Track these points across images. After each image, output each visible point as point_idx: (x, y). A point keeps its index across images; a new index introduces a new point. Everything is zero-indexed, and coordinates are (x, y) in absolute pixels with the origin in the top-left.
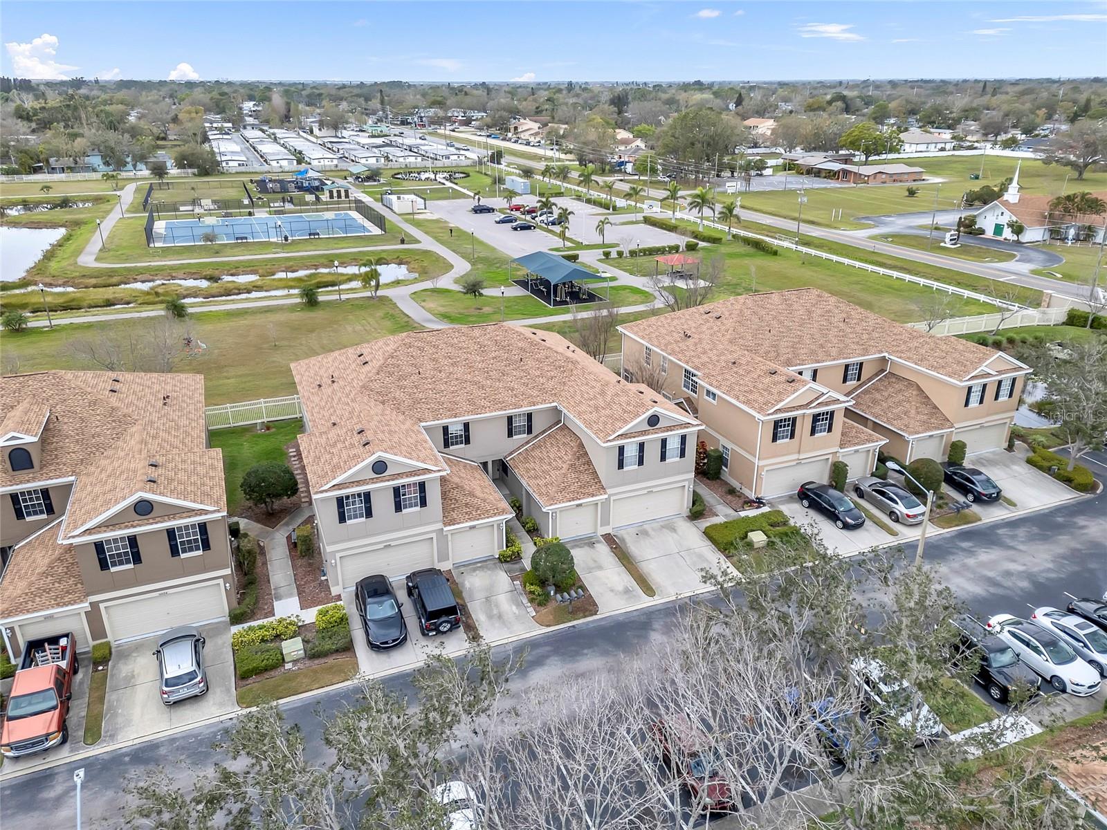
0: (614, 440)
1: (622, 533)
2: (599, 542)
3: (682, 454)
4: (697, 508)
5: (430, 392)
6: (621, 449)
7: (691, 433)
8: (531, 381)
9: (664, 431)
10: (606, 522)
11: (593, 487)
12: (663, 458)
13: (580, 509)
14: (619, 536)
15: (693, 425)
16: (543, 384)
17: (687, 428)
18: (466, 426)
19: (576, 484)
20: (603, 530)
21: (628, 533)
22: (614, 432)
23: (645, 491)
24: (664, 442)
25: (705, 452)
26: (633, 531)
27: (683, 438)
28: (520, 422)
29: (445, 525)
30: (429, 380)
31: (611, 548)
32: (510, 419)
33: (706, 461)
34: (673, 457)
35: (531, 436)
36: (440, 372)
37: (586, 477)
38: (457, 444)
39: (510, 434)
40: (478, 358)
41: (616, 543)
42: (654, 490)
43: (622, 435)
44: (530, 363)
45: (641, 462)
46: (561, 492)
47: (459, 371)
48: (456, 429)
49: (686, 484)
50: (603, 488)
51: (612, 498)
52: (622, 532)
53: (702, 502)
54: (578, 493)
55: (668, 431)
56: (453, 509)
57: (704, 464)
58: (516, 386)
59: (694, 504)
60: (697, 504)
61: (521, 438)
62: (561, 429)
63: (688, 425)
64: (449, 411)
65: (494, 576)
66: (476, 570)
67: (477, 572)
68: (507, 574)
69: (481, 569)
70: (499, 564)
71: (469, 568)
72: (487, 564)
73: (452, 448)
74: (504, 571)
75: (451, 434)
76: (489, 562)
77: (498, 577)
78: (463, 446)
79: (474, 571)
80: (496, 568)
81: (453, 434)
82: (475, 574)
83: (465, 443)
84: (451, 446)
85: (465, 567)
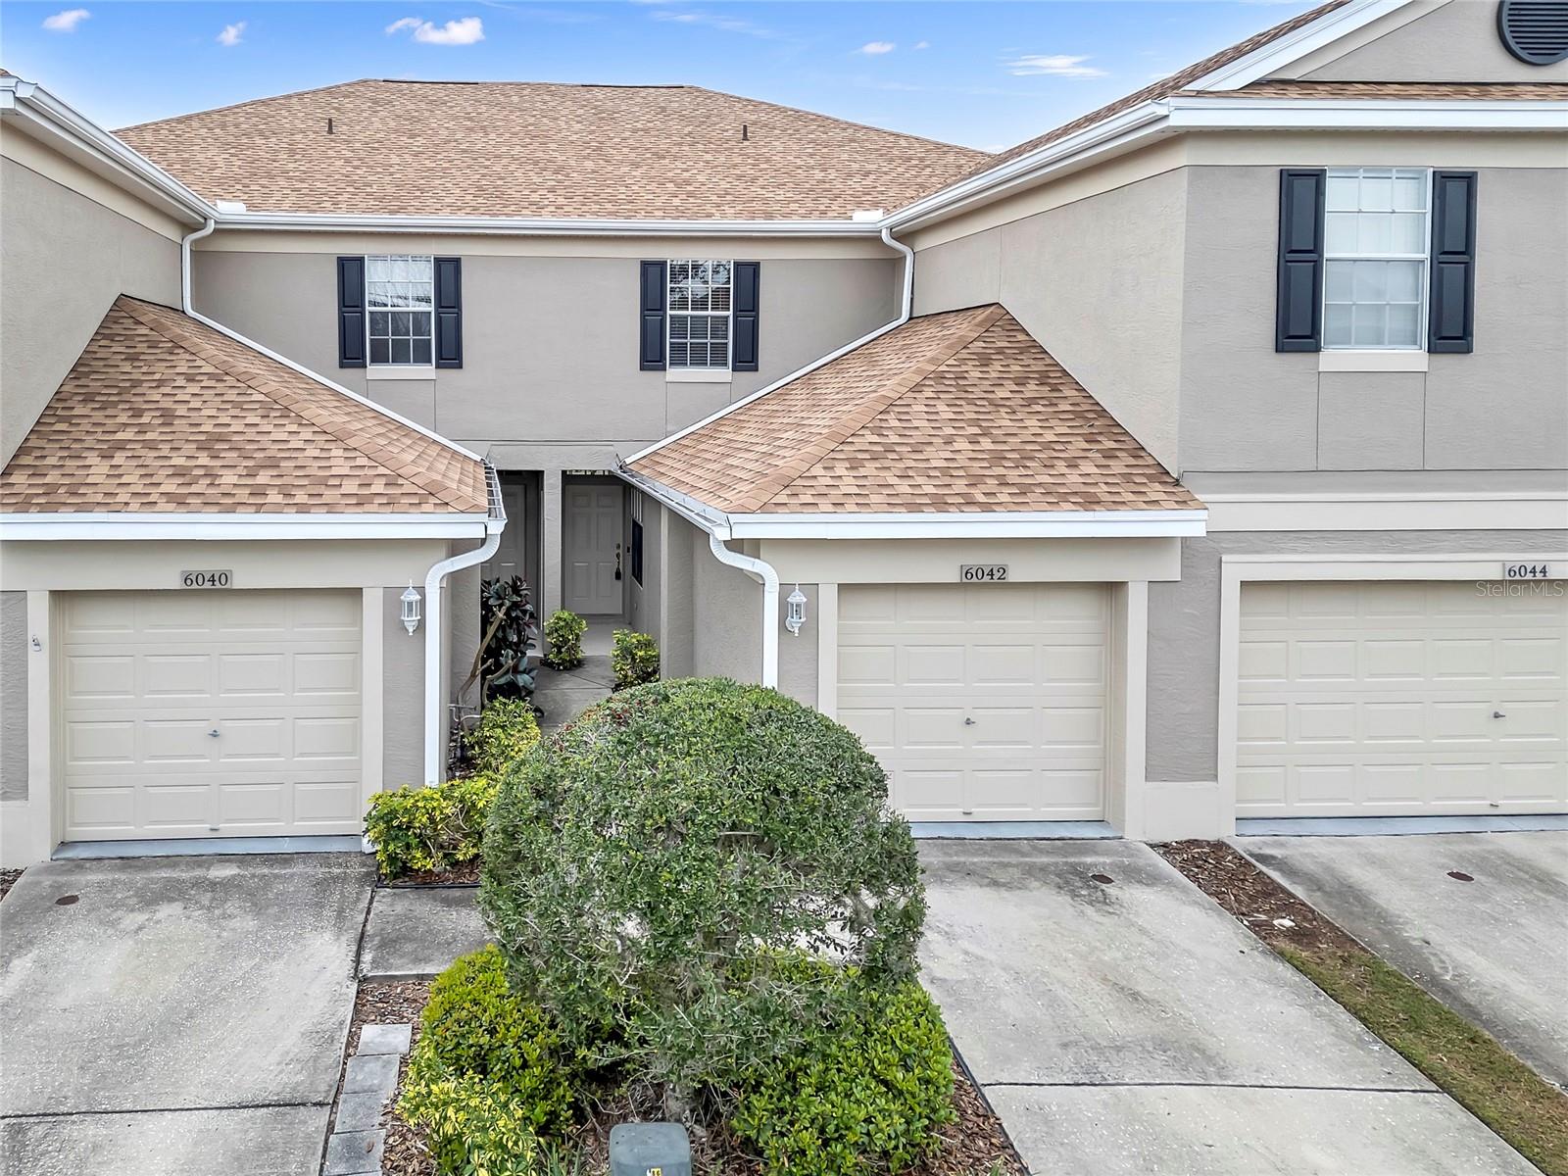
5: (339, 163)
18: (448, 278)
23: (1491, 565)
28: (699, 306)
30: (358, 145)
32: (653, 280)
36: (413, 136)
39: (652, 358)
50: (1165, 479)
51: (1236, 569)
56: (119, 446)
61: (699, 379)
65: (252, 958)
66: (171, 900)
67: (165, 911)
68: (358, 954)
69: (209, 895)
70: (351, 889)
71: (140, 878)
72: (276, 876)
73: (375, 371)
74: (354, 934)
75: (375, 304)
76: (298, 869)
77: (277, 967)
78: (428, 371)
79: (150, 899)
80: (320, 905)
81: (386, 305)
82: (141, 918)
83: (440, 357)
84: (373, 361)
85: (122, 869)
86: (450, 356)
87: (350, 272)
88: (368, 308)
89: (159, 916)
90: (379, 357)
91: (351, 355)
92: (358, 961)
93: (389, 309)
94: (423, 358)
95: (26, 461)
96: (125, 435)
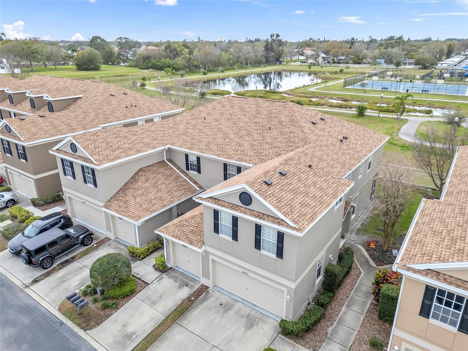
1: (215, 295)
2: (191, 287)
3: (280, 254)
6: (216, 214)
10: (206, 274)
12: (258, 245)
13: (190, 251)
14: (210, 295)
18: (198, 159)
20: (205, 282)
21: (218, 298)
23: (241, 270)
24: (258, 229)
26: (225, 299)
27: (280, 236)
28: (232, 172)
29: (104, 206)
31: (189, 298)
32: (225, 166)
34: (269, 251)
38: (193, 170)
39: (226, 178)
41: (197, 298)
42: (250, 274)
43: (214, 199)
44: (274, 133)
45: (235, 236)
48: (193, 159)
49: (285, 290)
50: (203, 243)
51: (211, 257)
52: (217, 294)
54: (185, 234)
56: (119, 200)
73: (191, 172)
78: (196, 173)
82: (111, 250)
84: (190, 170)
86: (199, 171)
87: (187, 156)
88: (189, 162)
91: (188, 169)
94: (196, 171)
95: (110, 200)
96: (120, 198)
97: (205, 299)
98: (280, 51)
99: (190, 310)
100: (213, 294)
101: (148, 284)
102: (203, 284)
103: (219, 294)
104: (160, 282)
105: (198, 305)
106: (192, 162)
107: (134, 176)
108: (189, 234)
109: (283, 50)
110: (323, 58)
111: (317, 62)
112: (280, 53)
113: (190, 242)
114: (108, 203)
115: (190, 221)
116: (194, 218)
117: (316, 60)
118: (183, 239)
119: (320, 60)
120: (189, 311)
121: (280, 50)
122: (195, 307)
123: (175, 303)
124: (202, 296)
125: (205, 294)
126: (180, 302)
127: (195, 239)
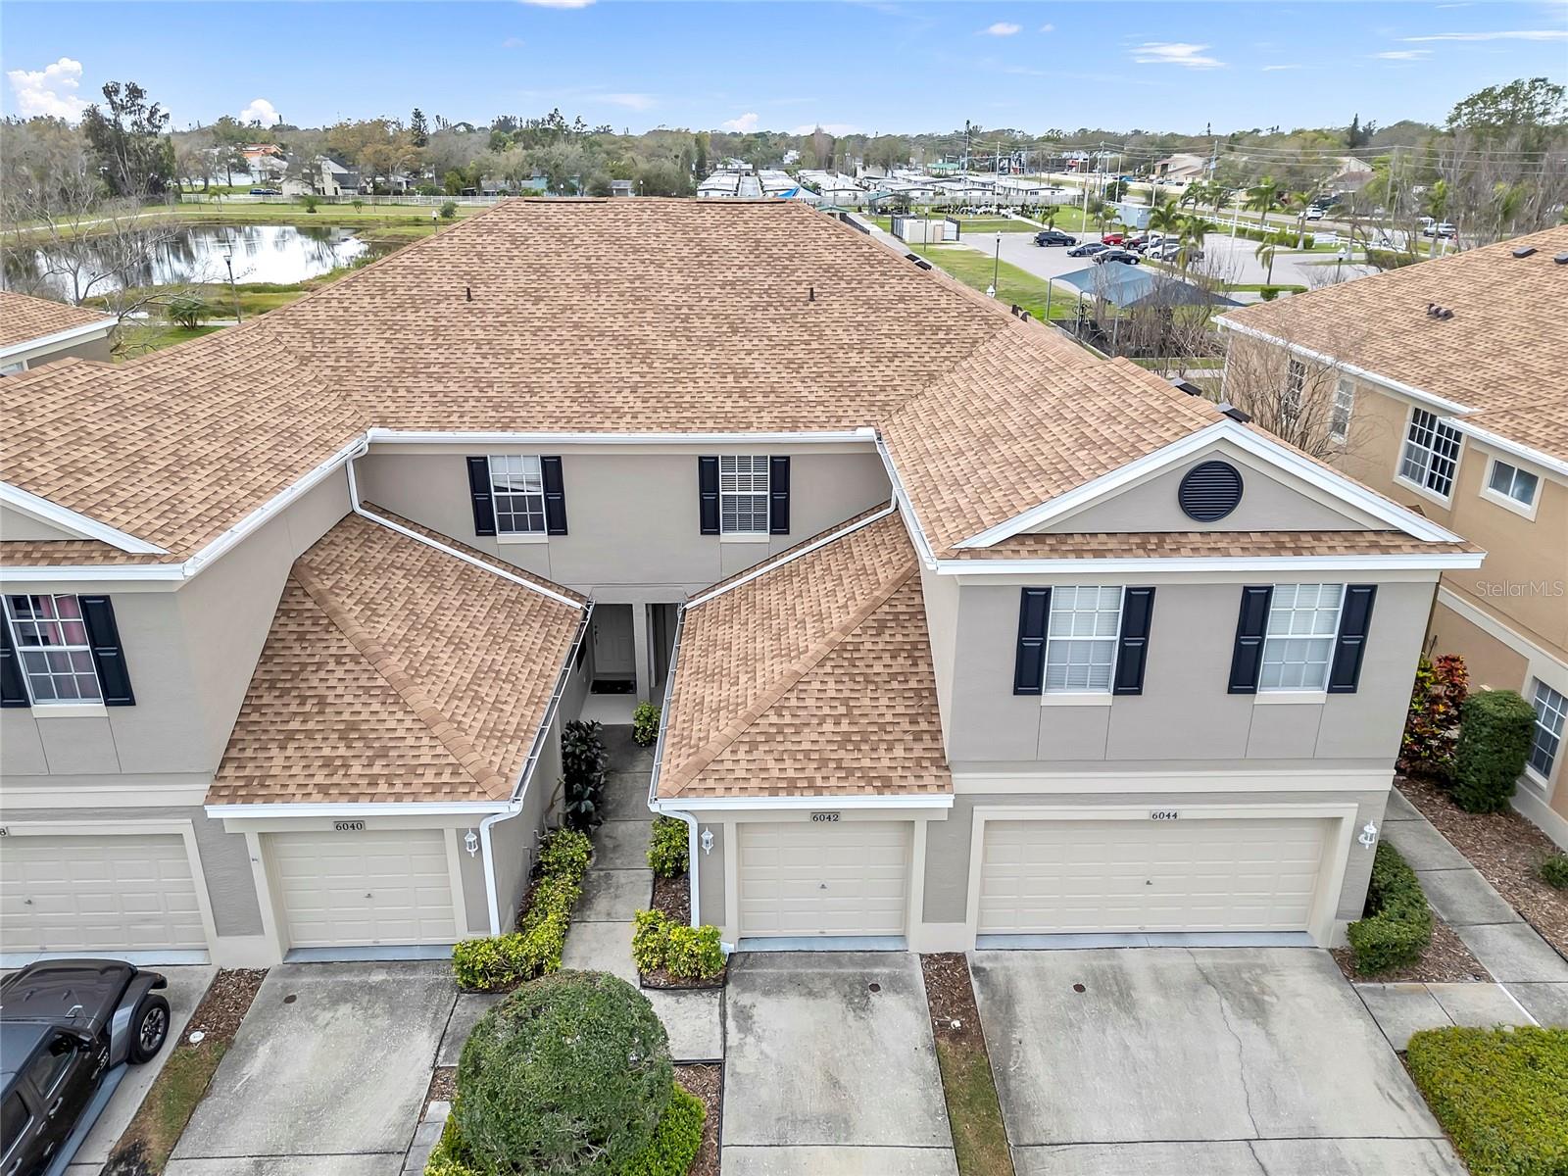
0: (995, 550)
1: (1017, 969)
2: (899, 985)
3: (1345, 675)
4: (1387, 929)
5: (472, 349)
6: (1035, 606)
7: (1405, 584)
8: (817, 357)
9: (1260, 550)
10: (946, 904)
11: (899, 751)
12: (1244, 675)
13: (825, 833)
14: (999, 978)
15: (1417, 545)
16: (853, 370)
17: (1385, 550)
18: (552, 469)
19: (828, 727)
20: (931, 938)
21: (1040, 974)
22: (1001, 516)
23: (1142, 812)
24: (1255, 605)
25: (1457, 697)
26: (1067, 966)
27: (1359, 604)
28: (744, 488)
29: (215, 795)
30: (490, 318)
31: (941, 1028)
32: (708, 470)
33: (1454, 733)
34: (1294, 683)
35: (782, 541)
36: (537, 300)
37: (883, 706)
38: (522, 527)
39: (710, 523)
40: (678, 278)
41: (969, 1012)
42: (1187, 811)
43: (1039, 537)
44: (837, 307)
45: (1129, 677)
46: (753, 746)
47: (596, 309)
48: (514, 475)
49: (1348, 813)
50: (941, 763)
51: (981, 814)
52: (1017, 962)
53: (1417, 902)
54: (823, 763)
55: (1279, 549)
56: (290, 736)
57: (1447, 743)
58: (758, 365)
59: (1373, 904)
60: (1392, 908)
61: (745, 540)
62: (882, 525)
63: (1392, 538)
64: (495, 408)
65: (383, 1050)
66: (346, 1001)
67: (344, 1009)
68: (439, 1050)
69: (367, 997)
70: (446, 993)
71: (331, 981)
72: (407, 982)
73: (503, 538)
74: (439, 1033)
75: (498, 489)
76: (421, 975)
77: (394, 1057)
78: (542, 537)
79: (337, 999)
80: (425, 1008)
81: (506, 490)
82: (328, 1015)
83: (549, 528)
84: (501, 530)
85: (322, 973)
86: (557, 524)
87: (478, 469)
88: (494, 494)
89: (339, 1014)
90: (506, 527)
91: (484, 524)
92: (437, 1055)
93: (510, 493)
94: (538, 527)
95: (234, 753)
96: (294, 725)
97: (1005, 1003)
98: (161, 151)
99: (1006, 1068)
100: (1007, 969)
101: (719, 1065)
102: (928, 952)
103: (1026, 957)
104: (755, 1027)
105: (1006, 1035)
106: (513, 490)
107: (282, 602)
108: (842, 754)
109: (172, 149)
110: (336, 177)
111: (318, 190)
112: (161, 159)
113: (878, 783)
114: (229, 771)
115: (794, 702)
116: (801, 687)
117: (313, 185)
118: (833, 782)
119: (329, 186)
120: (1005, 1077)
121: (159, 146)
122: (1007, 1048)
123: (917, 1073)
124: (979, 998)
125: (981, 982)
126: (930, 1063)
127: (886, 763)
